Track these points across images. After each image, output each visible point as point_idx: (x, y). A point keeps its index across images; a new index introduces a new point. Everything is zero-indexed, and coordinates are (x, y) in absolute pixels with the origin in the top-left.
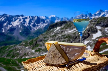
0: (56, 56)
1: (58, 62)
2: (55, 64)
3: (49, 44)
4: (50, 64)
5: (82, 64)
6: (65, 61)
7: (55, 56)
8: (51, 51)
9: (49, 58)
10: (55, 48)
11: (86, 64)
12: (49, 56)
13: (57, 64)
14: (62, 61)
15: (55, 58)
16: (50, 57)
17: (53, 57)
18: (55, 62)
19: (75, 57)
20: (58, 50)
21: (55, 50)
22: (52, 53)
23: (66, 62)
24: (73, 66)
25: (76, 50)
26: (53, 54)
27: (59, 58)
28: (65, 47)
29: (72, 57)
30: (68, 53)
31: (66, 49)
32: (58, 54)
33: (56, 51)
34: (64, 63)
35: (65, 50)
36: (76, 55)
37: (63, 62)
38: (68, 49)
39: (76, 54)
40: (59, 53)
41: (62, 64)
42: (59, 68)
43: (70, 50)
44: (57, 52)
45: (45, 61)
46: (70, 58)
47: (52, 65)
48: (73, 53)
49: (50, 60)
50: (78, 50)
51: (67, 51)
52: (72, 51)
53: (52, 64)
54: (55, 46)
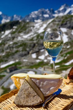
0: (30, 94)
1: (33, 101)
2: (29, 104)
3: (17, 78)
4: (22, 105)
5: (59, 99)
6: (41, 100)
7: (28, 96)
8: (23, 89)
9: (22, 98)
10: (29, 86)
11: (63, 98)
12: (21, 95)
13: (32, 104)
14: (37, 101)
15: (28, 97)
16: (23, 96)
17: (26, 96)
18: (29, 101)
19: (50, 92)
20: (32, 88)
21: (29, 87)
22: (25, 92)
23: (43, 101)
24: (50, 103)
25: (51, 84)
26: (27, 92)
27: (34, 96)
28: (38, 81)
29: (47, 92)
30: (42, 87)
31: (40, 83)
32: (32, 93)
33: (29, 89)
34: (40, 103)
35: (38, 84)
36: (51, 90)
37: (39, 101)
38: (41, 83)
39: (51, 88)
40: (34, 91)
41: (38, 103)
42: (34, 108)
43: (45, 83)
44: (31, 90)
45: (15, 102)
46: (44, 93)
47: (25, 106)
48: (48, 87)
49: (22, 101)
50: (54, 83)
51: (41, 85)
52: (47, 85)
53: (26, 104)
54: (28, 84)
